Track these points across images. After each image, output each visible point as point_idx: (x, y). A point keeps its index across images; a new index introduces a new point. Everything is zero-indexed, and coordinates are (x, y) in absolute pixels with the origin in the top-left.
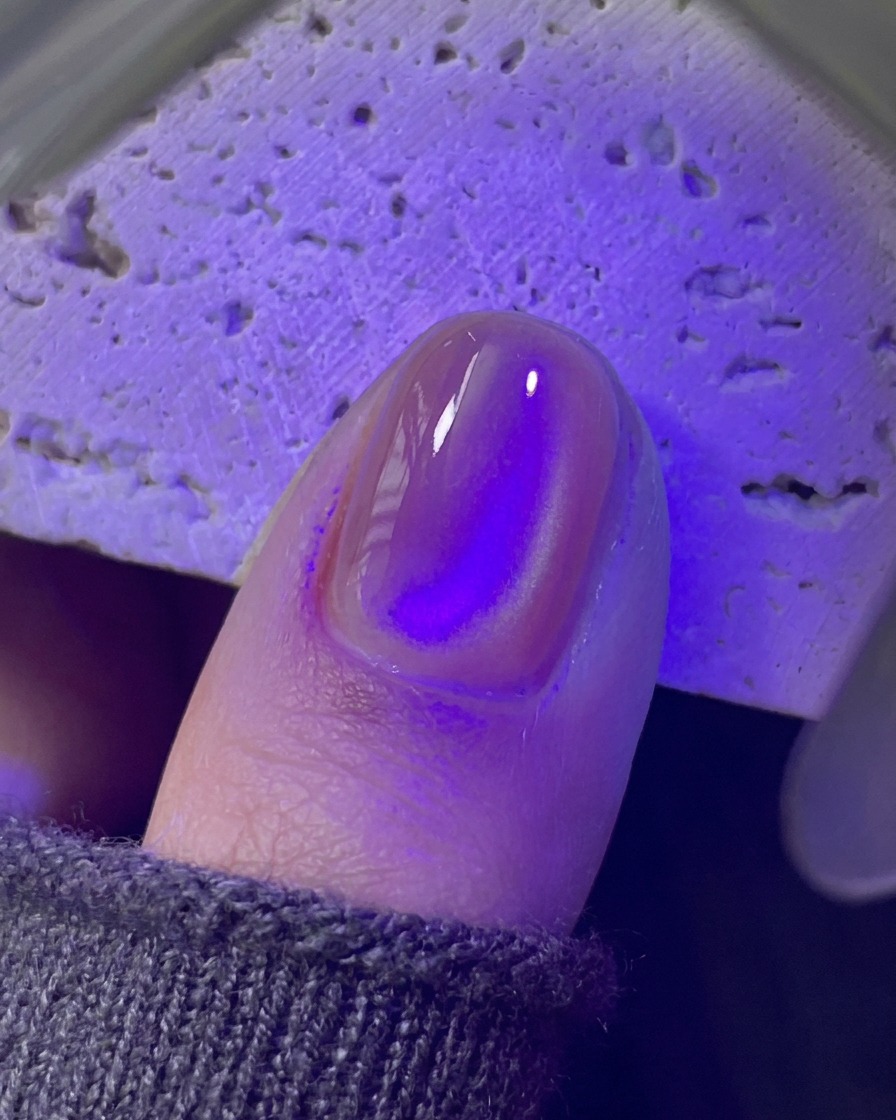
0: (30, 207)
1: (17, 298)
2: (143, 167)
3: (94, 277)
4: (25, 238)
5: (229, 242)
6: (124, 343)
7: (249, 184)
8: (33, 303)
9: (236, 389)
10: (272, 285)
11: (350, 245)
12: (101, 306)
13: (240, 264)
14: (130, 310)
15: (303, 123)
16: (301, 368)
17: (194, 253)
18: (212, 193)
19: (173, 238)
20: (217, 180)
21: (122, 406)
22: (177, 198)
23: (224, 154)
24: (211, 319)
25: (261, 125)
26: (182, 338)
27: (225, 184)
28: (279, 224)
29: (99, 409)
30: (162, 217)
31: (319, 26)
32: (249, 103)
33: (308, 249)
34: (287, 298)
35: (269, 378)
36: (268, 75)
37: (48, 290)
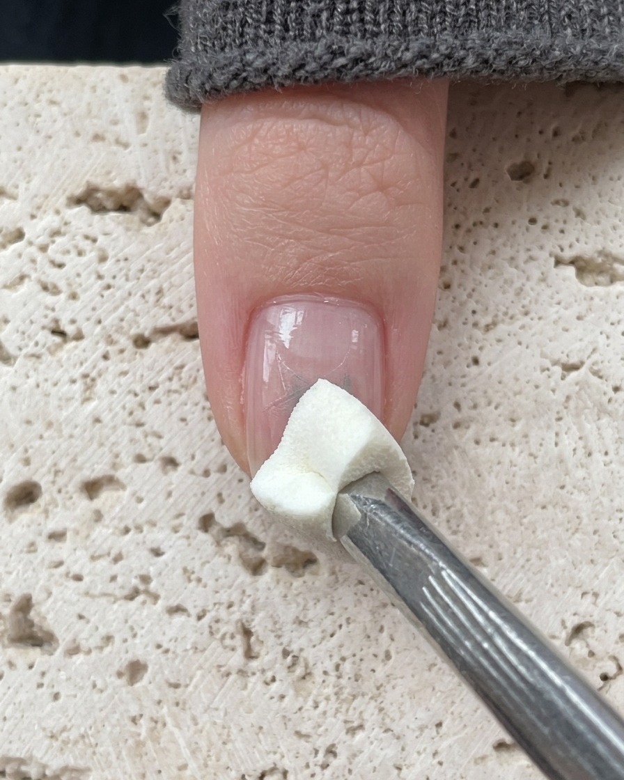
2: (62, 574)
5: (127, 620)
7: (136, 578)
9: (142, 721)
10: (159, 647)
12: (43, 674)
13: (135, 634)
14: (63, 675)
15: (168, 531)
16: (184, 703)
17: (103, 631)
18: (111, 588)
19: (88, 622)
20: (113, 578)
21: (65, 743)
22: (87, 594)
23: (118, 559)
24: (120, 675)
25: (140, 536)
26: (102, 691)
27: (119, 579)
28: (160, 602)
29: (51, 746)
30: (78, 609)
31: (171, 462)
32: (129, 521)
33: (179, 618)
34: (170, 654)
35: (164, 711)
36: (140, 500)
37: (6, 669)
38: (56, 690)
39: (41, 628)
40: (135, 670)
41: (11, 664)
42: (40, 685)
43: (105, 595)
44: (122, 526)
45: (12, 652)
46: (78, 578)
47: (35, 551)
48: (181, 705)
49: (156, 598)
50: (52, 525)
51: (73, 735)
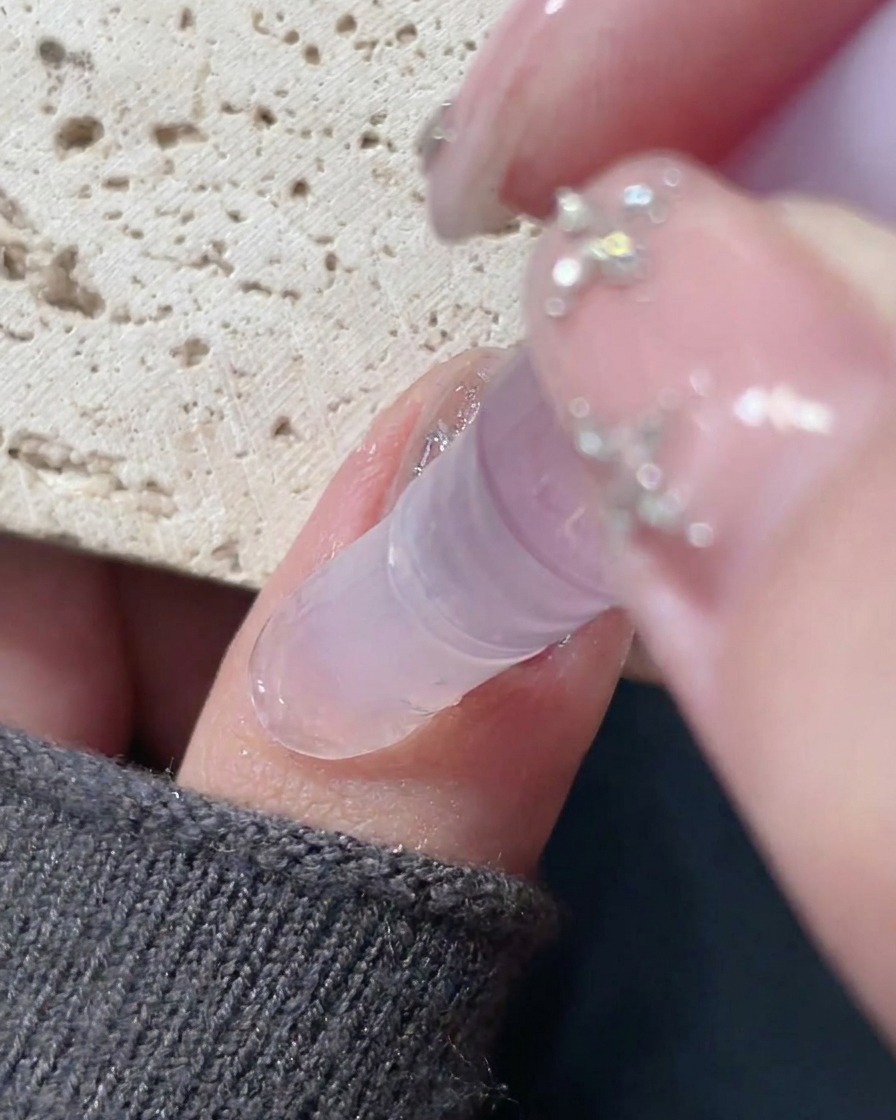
0: (22, 261)
1: (12, 335)
2: (118, 228)
3: (75, 319)
4: (18, 286)
5: (190, 291)
6: (102, 373)
7: (208, 244)
8: (24, 338)
9: (196, 411)
10: (226, 326)
11: (291, 294)
12: (82, 341)
13: (199, 309)
14: (105, 345)
15: (252, 194)
16: (250, 394)
17: (161, 299)
18: (176, 250)
19: (143, 287)
20: (180, 240)
21: (99, 424)
22: (147, 254)
23: (187, 218)
24: (175, 353)
25: (217, 196)
26: (149, 369)
27: (188, 244)
28: (232, 276)
29: (80, 426)
30: (134, 270)
31: (266, 118)
32: (207, 179)
33: (255, 297)
34: (239, 336)
35: (223, 401)
36: (223, 156)
37: (37, 328)
38: (95, 361)
39: (84, 290)
40: (194, 350)
41: (45, 324)
42: (78, 353)
43: (168, 258)
44: (198, 182)
45: (48, 311)
46: (137, 235)
47: (88, 196)
48: (242, 399)
49: (228, 269)
50: (114, 167)
51: (110, 416)
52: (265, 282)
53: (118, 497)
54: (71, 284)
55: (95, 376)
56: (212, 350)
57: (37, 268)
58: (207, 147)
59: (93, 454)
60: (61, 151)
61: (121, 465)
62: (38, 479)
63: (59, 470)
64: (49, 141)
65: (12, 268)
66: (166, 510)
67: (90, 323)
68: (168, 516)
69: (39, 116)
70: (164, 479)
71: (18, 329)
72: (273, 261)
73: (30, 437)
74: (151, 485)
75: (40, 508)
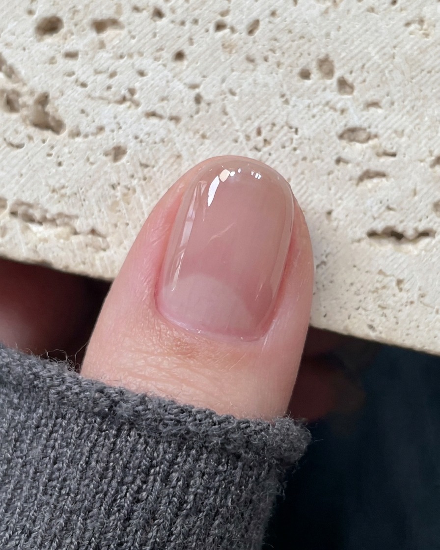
0: (17, 101)
1: (11, 145)
2: (72, 83)
3: (48, 134)
4: (14, 116)
5: (115, 117)
6: (65, 166)
7: (125, 90)
8: (19, 146)
9: (119, 188)
10: (136, 138)
11: (175, 119)
12: (52, 148)
13: (120, 128)
14: (66, 150)
15: (151, 60)
16: (151, 178)
17: (98, 123)
18: (106, 94)
19: (87, 115)
20: (109, 88)
21: (63, 196)
22: (89, 96)
23: (113, 75)
24: (106, 154)
25: (131, 61)
26: (92, 164)
27: (113, 89)
28: (140, 108)
29: (51, 198)
30: (82, 106)
31: (159, 14)
32: (124, 50)
33: (154, 120)
34: (144, 144)
35: (135, 182)
36: (133, 37)
37: (26, 141)
38: (60, 159)
39: (54, 118)
40: (118, 152)
41: (30, 138)
42: (49, 155)
43: (101, 98)
44: (120, 53)
45: (32, 130)
46: (84, 85)
47: (56, 63)
48: (147, 181)
49: (137, 105)
50: (69, 47)
51: (68, 191)
52: (159, 111)
53: (74, 239)
54: (46, 114)
55: (61, 168)
56: (129, 151)
57: (25, 105)
58: (124, 32)
59: (60, 215)
60: (39, 37)
61: (76, 220)
62: (28, 228)
63: (40, 223)
64: (31, 31)
65: (11, 105)
66: (103, 246)
67: (58, 137)
68: (104, 250)
69: (26, 16)
70: (101, 228)
71: (16, 141)
72: (163, 99)
73: (23, 204)
74: (93, 232)
75: (29, 246)
